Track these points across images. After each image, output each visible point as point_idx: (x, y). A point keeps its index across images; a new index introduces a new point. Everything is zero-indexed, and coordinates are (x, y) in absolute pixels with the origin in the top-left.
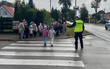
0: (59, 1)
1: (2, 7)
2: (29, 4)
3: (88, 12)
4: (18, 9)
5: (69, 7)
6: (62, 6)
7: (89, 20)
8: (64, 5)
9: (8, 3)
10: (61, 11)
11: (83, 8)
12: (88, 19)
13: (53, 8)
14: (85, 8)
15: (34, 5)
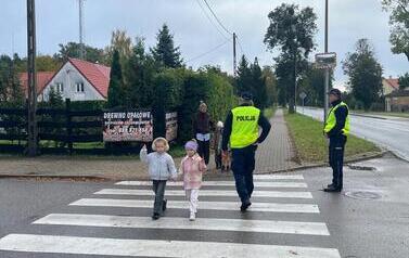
0: (268, 36)
1: (68, 64)
2: (159, 51)
3: (379, 69)
4: (123, 71)
5: (306, 54)
6: (277, 51)
7: (388, 99)
8: (284, 48)
9: (89, 49)
10: (274, 70)
11: (361, 57)
12: (383, 98)
13: (244, 62)
14: (369, 54)
15: (177, 55)
